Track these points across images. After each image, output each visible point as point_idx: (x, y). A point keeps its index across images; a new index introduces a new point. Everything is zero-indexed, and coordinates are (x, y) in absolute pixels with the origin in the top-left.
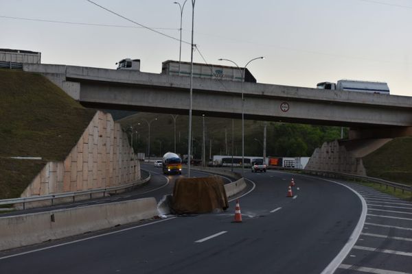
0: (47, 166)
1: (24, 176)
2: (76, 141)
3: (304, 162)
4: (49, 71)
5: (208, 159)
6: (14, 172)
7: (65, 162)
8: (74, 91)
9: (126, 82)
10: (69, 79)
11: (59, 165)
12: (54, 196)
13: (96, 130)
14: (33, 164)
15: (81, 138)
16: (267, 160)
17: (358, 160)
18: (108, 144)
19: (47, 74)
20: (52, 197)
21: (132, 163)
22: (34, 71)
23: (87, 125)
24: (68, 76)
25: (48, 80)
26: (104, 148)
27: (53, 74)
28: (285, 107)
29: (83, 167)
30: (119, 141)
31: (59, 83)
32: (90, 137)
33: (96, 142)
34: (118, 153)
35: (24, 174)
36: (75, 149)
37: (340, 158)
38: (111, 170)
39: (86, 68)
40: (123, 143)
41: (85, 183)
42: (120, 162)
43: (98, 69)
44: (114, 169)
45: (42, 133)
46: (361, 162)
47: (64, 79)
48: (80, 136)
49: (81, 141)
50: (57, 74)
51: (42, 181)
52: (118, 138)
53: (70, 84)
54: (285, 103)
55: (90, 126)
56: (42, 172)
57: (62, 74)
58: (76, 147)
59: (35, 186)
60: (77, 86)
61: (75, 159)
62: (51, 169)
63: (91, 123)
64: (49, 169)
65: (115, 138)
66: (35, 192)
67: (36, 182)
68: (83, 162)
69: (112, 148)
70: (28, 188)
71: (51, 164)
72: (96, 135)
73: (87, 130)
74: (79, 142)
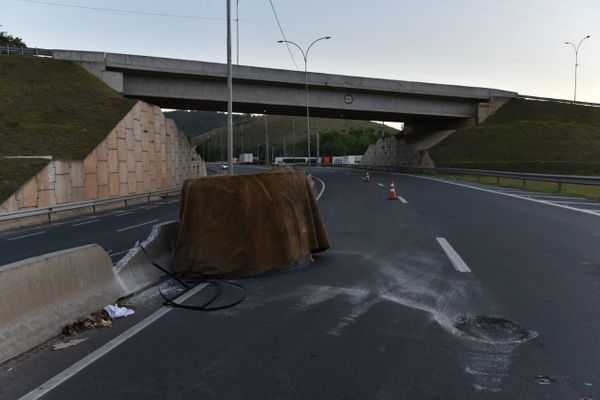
1: (6, 182)
2: (105, 136)
3: (351, 160)
4: (85, 59)
5: (272, 161)
7: (86, 161)
8: (116, 82)
10: (109, 69)
11: (73, 165)
12: (51, 209)
13: (137, 124)
14: (27, 165)
15: (113, 132)
16: (319, 160)
17: (422, 153)
18: (157, 141)
19: (82, 62)
20: (48, 211)
21: (195, 163)
22: (67, 59)
23: (122, 117)
24: (108, 65)
25: (83, 70)
26: (152, 145)
27: (90, 63)
28: (349, 99)
29: (118, 167)
30: (174, 138)
31: (97, 72)
32: (129, 132)
33: (138, 137)
34: (173, 152)
35: (8, 179)
36: (102, 149)
37: (398, 152)
38: (164, 171)
39: (130, 56)
40: (179, 141)
41: (123, 186)
42: (177, 162)
43: (143, 57)
44: (167, 169)
45: (61, 127)
46: (427, 154)
47: (103, 68)
48: (112, 129)
49: (113, 135)
50: (95, 63)
51: (42, 187)
52: (172, 135)
53: (110, 74)
54: (348, 95)
55: (128, 118)
56: (39, 176)
57: (101, 63)
58: (104, 143)
59: (25, 195)
60: (119, 76)
61: (104, 157)
62: (59, 171)
63: (129, 114)
64: (54, 171)
65: (167, 135)
66: (26, 204)
67: (29, 190)
68: (119, 161)
69: (164, 146)
70: (12, 199)
71: (58, 163)
72: (138, 130)
73: (122, 123)
74: (110, 136)
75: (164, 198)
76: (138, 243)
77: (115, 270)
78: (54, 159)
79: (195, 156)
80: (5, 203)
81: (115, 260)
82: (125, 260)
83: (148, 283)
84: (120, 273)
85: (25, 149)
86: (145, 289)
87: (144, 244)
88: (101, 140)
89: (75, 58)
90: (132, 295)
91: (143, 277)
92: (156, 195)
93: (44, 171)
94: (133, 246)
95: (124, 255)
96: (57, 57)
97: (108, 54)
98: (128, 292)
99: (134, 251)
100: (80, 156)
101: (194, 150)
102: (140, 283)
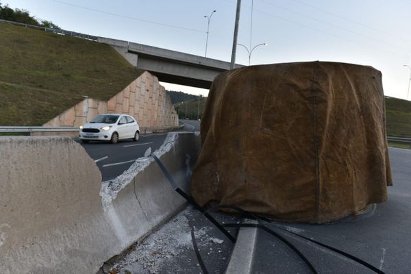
0: (85, 101)
1: (55, 108)
2: (123, 88)
4: (116, 44)
6: (46, 103)
7: (109, 102)
8: (133, 60)
9: (169, 58)
10: (130, 52)
11: (101, 103)
13: (143, 84)
18: (154, 98)
19: (114, 46)
21: (173, 115)
23: (134, 79)
24: (130, 49)
25: (114, 50)
26: (150, 100)
27: (119, 47)
29: (129, 109)
30: (163, 99)
31: (123, 53)
32: (137, 89)
33: (143, 93)
34: (162, 106)
35: (55, 106)
36: (121, 94)
38: (156, 116)
40: (166, 100)
42: (163, 113)
43: (151, 47)
44: (158, 116)
45: (96, 80)
47: (127, 51)
49: (127, 88)
50: (122, 47)
51: (78, 114)
53: (130, 55)
55: (138, 80)
56: (77, 106)
57: (125, 48)
58: (122, 93)
59: (66, 118)
60: (136, 57)
61: (121, 102)
62: (91, 106)
63: (139, 78)
64: (87, 104)
65: (160, 95)
66: (66, 123)
67: (69, 114)
68: (130, 106)
69: (157, 101)
70: (56, 119)
71: (91, 101)
72: (143, 89)
73: (134, 82)
74: (126, 89)
75: (154, 132)
76: (149, 150)
77: (107, 194)
78: (88, 98)
79: (174, 111)
80: (51, 121)
81: (109, 174)
82: (127, 177)
83: (159, 218)
84: (115, 202)
85: (72, 90)
86: (155, 229)
87: (158, 154)
88: (120, 91)
89: (110, 43)
90: (132, 248)
91: (154, 206)
92: (150, 130)
93: (81, 104)
94: (142, 155)
95: (127, 167)
96: (100, 41)
97: (130, 43)
98: (126, 242)
99: (144, 162)
100: (106, 99)
101: (173, 107)
102: (148, 219)
